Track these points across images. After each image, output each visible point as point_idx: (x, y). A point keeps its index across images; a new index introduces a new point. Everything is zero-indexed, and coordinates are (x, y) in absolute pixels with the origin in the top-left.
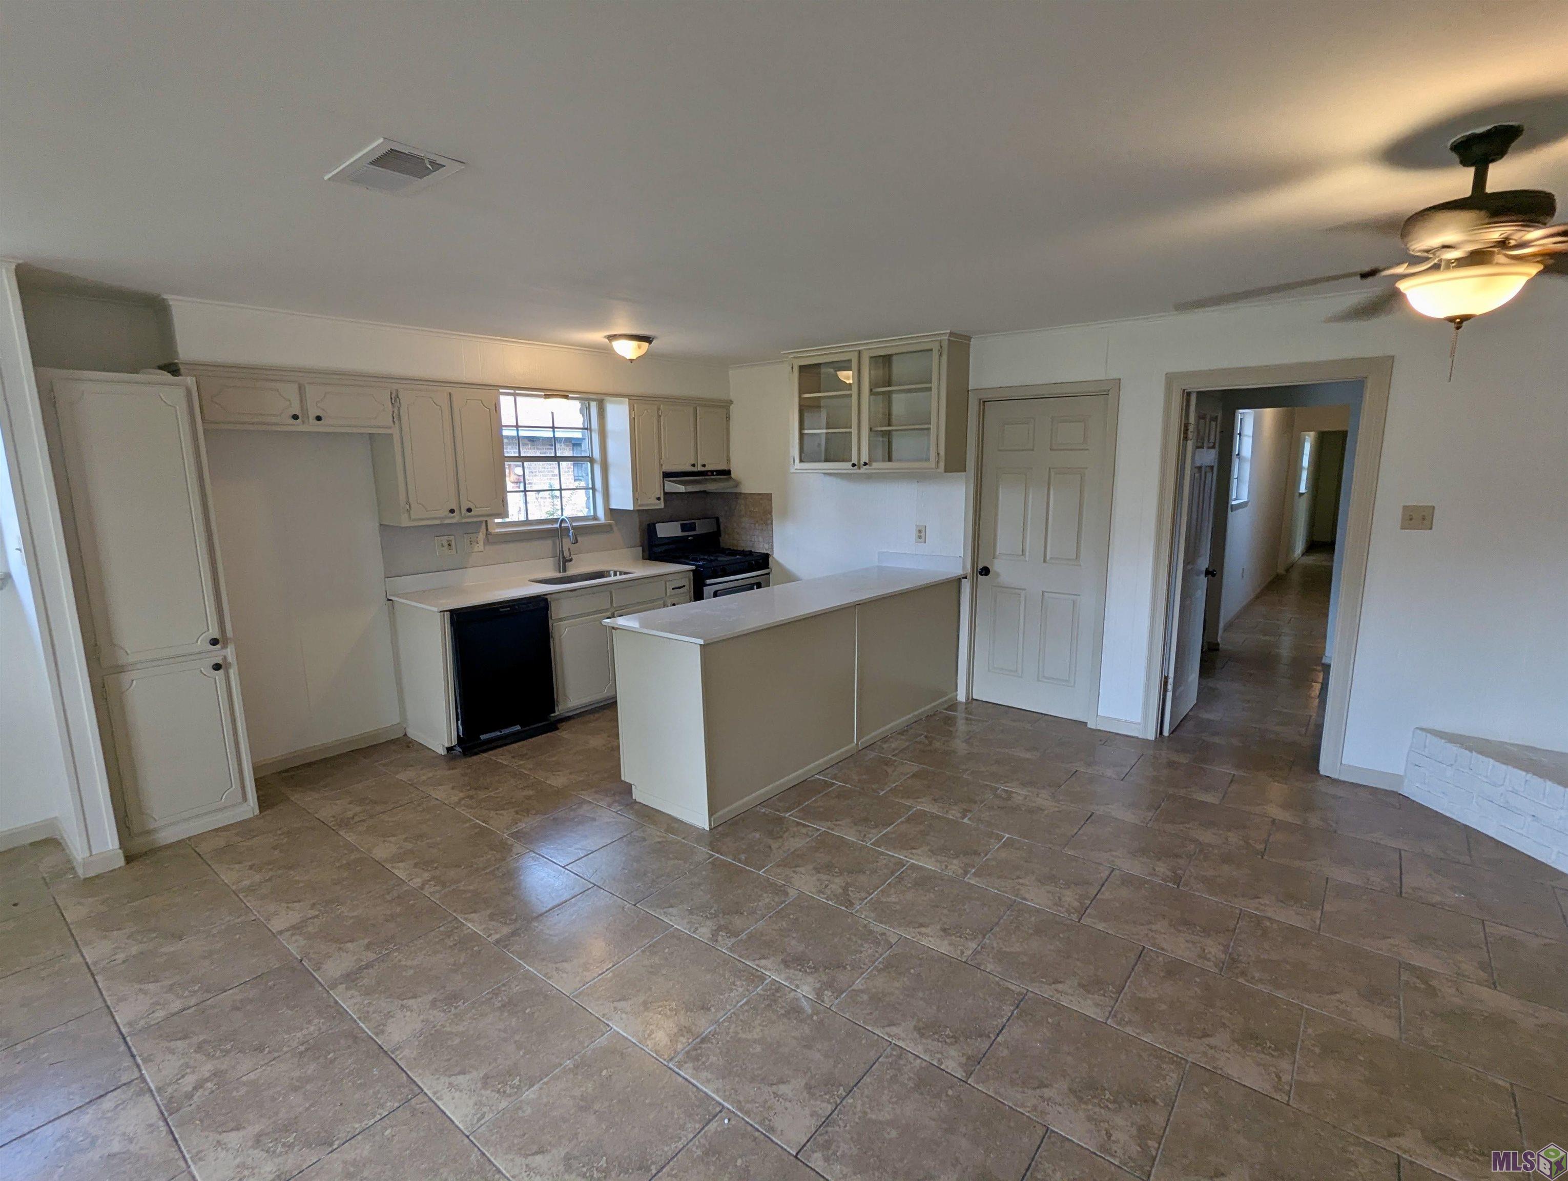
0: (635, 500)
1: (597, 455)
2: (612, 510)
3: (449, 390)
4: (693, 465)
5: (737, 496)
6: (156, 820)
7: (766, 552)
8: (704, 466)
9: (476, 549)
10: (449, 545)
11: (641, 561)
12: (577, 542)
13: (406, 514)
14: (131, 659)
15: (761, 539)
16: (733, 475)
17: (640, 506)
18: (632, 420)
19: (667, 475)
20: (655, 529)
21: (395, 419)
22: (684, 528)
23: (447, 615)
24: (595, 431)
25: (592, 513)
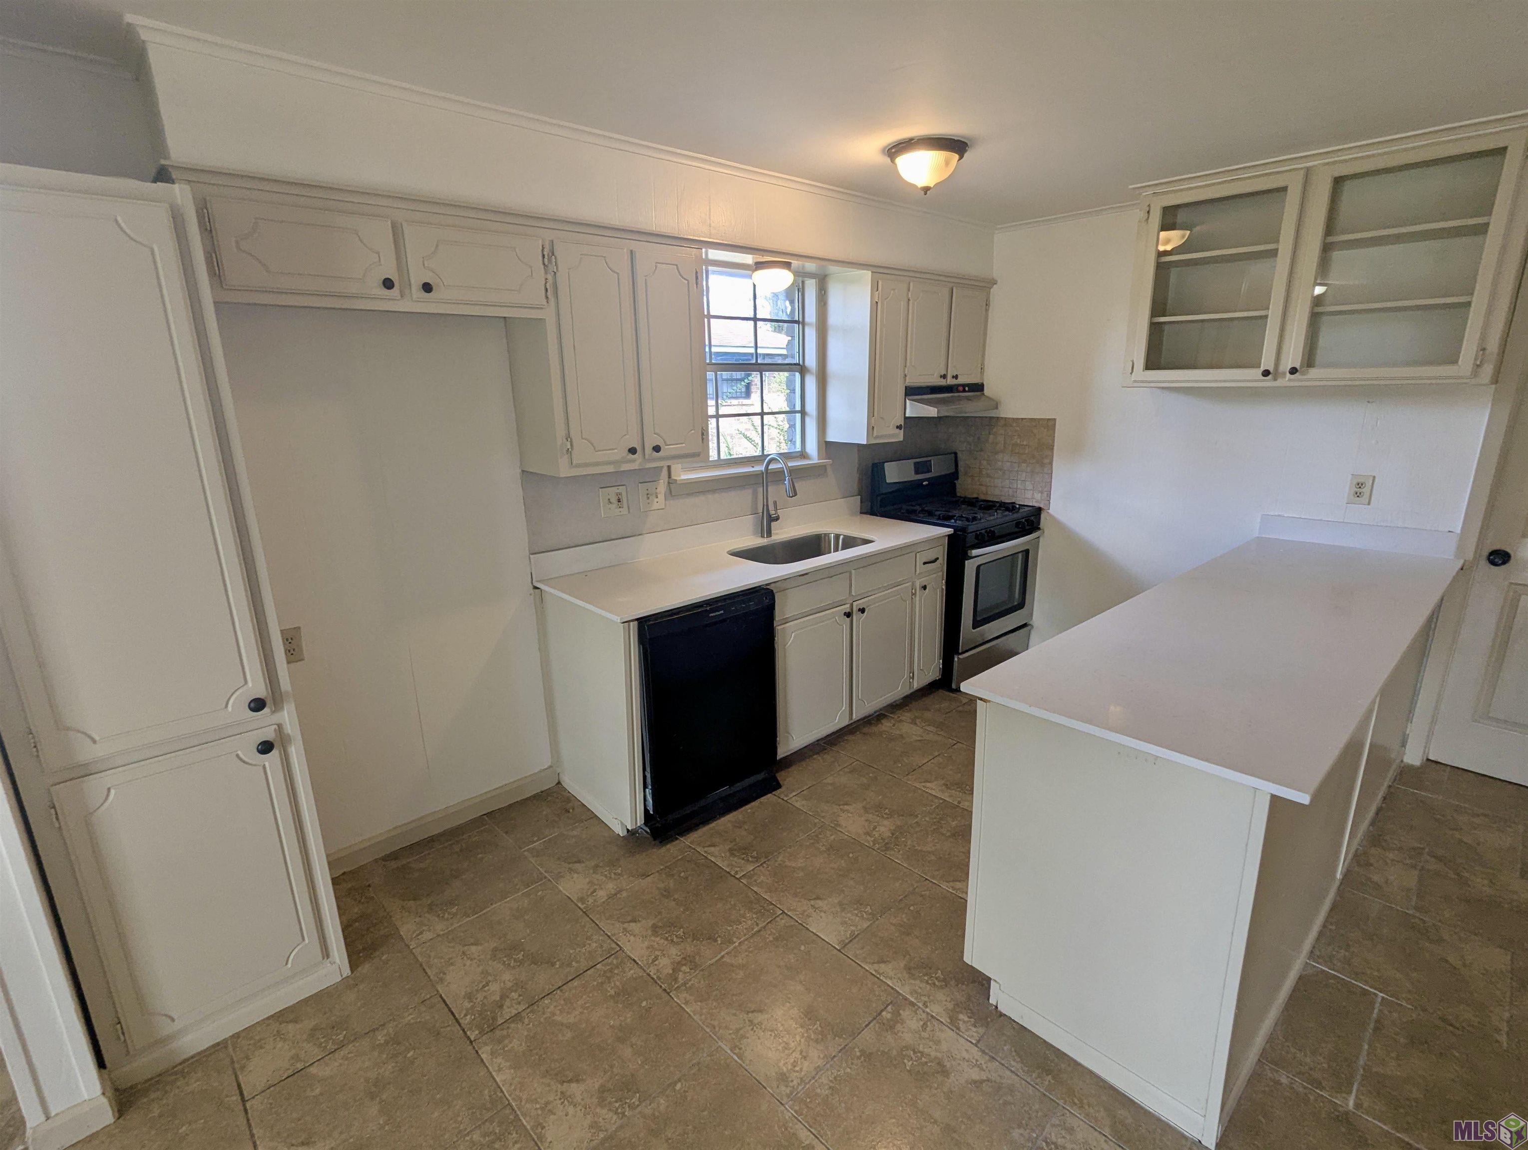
0: (871, 429)
1: (811, 361)
2: (828, 444)
3: (634, 245)
4: (944, 377)
5: (992, 422)
6: (173, 1020)
7: (1036, 505)
8: (956, 377)
9: (655, 506)
10: (619, 501)
11: (860, 517)
12: (796, 494)
13: (566, 456)
14: (98, 751)
15: (1029, 485)
16: (986, 392)
17: (877, 437)
18: (875, 305)
19: (912, 392)
20: (884, 469)
21: (549, 293)
22: (919, 468)
23: (634, 626)
24: (810, 324)
25: (798, 448)
